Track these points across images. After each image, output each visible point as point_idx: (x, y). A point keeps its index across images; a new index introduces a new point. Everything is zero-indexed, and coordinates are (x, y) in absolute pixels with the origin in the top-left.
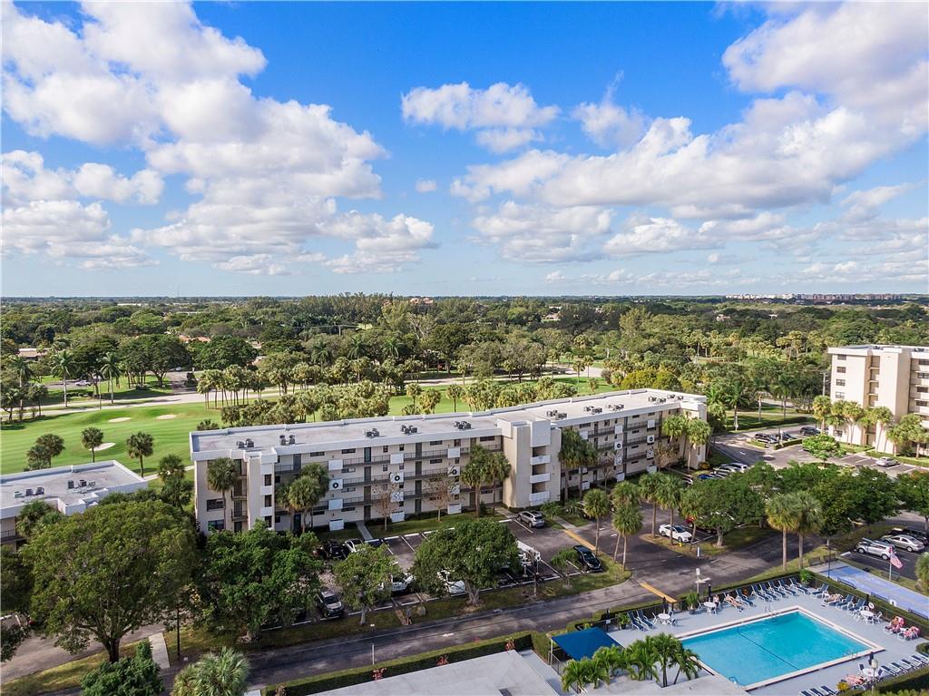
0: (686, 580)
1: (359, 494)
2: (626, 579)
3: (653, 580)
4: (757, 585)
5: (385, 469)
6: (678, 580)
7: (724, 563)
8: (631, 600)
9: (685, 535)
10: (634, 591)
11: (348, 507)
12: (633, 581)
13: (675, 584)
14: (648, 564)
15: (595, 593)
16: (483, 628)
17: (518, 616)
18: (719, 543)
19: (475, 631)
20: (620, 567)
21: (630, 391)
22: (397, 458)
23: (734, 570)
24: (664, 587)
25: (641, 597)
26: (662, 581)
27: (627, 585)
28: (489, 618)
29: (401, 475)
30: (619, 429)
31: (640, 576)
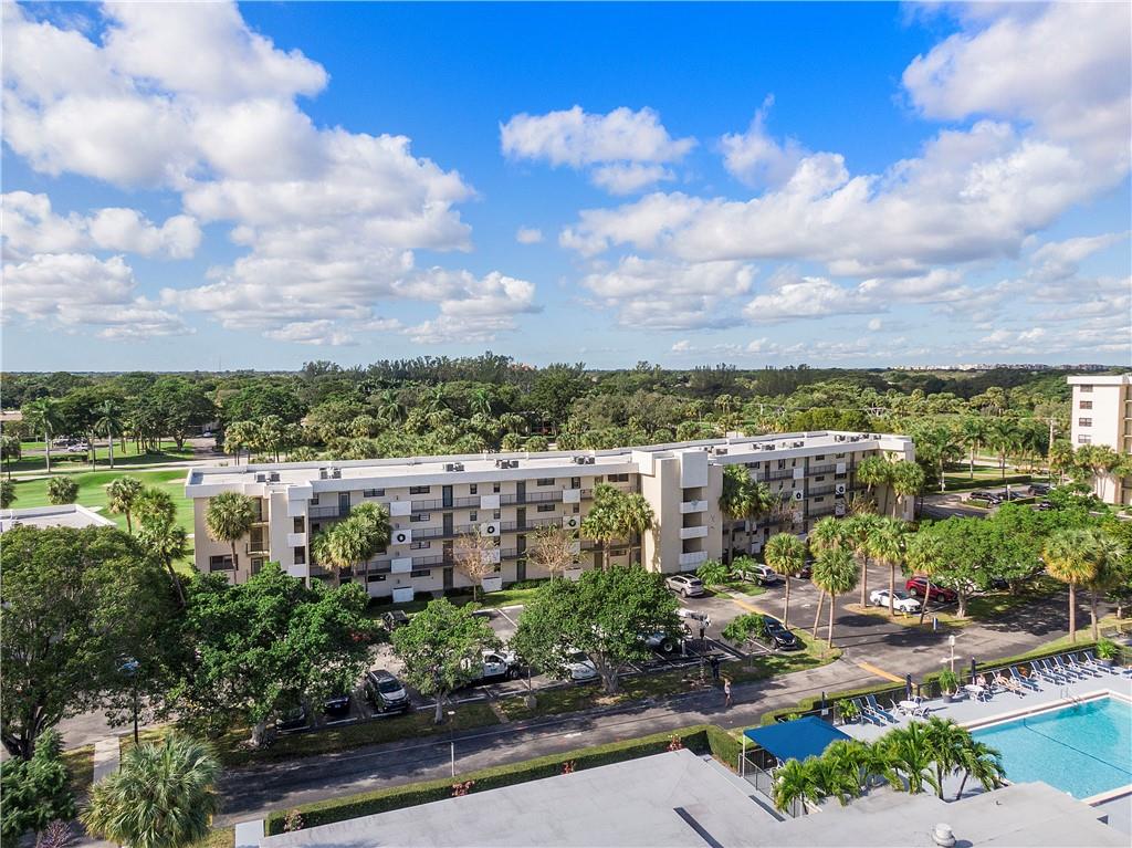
0: (926, 659)
1: (435, 551)
2: (836, 658)
3: (876, 659)
4: (1039, 659)
5: (473, 518)
6: (912, 660)
7: (975, 637)
8: (850, 685)
9: (910, 603)
10: (852, 674)
11: (419, 571)
12: (848, 662)
13: (910, 664)
14: (865, 640)
15: (791, 677)
16: (626, 725)
17: (680, 709)
18: (961, 612)
19: (614, 729)
20: (825, 644)
21: (805, 434)
22: (490, 501)
23: (991, 646)
24: (894, 668)
25: (863, 681)
26: (891, 660)
27: (837, 666)
28: (636, 713)
29: (496, 525)
30: (799, 473)
31: (855, 654)
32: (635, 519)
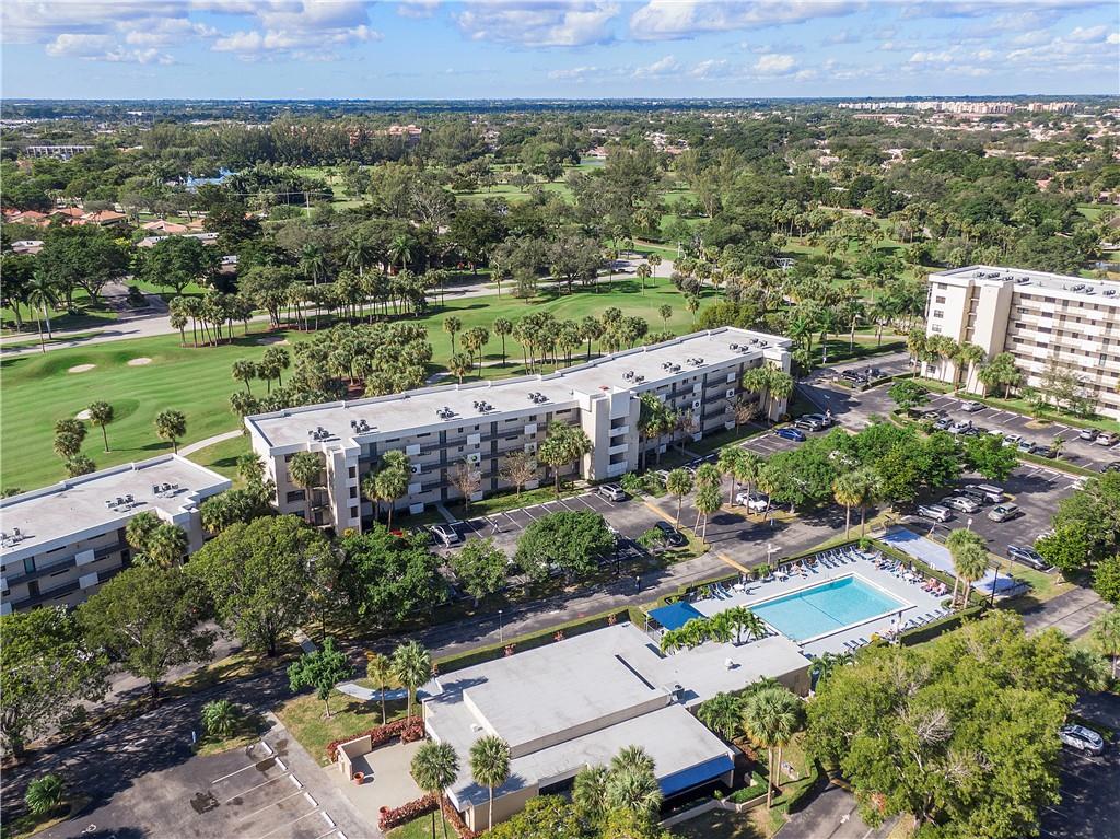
0: (760, 550)
1: (435, 475)
2: (706, 552)
3: (728, 551)
4: (821, 553)
5: (461, 450)
6: (752, 551)
7: (795, 531)
8: (711, 572)
9: (761, 504)
10: (712, 564)
11: (426, 488)
12: (713, 554)
13: (750, 554)
14: (725, 536)
15: (678, 567)
16: (582, 605)
17: (613, 593)
18: (792, 511)
19: (577, 608)
20: (700, 540)
22: (473, 439)
23: (803, 538)
24: (739, 558)
25: (718, 569)
26: (739, 552)
27: (706, 558)
28: (588, 596)
29: (478, 455)
30: (698, 388)
31: (718, 548)
32: (578, 448)
